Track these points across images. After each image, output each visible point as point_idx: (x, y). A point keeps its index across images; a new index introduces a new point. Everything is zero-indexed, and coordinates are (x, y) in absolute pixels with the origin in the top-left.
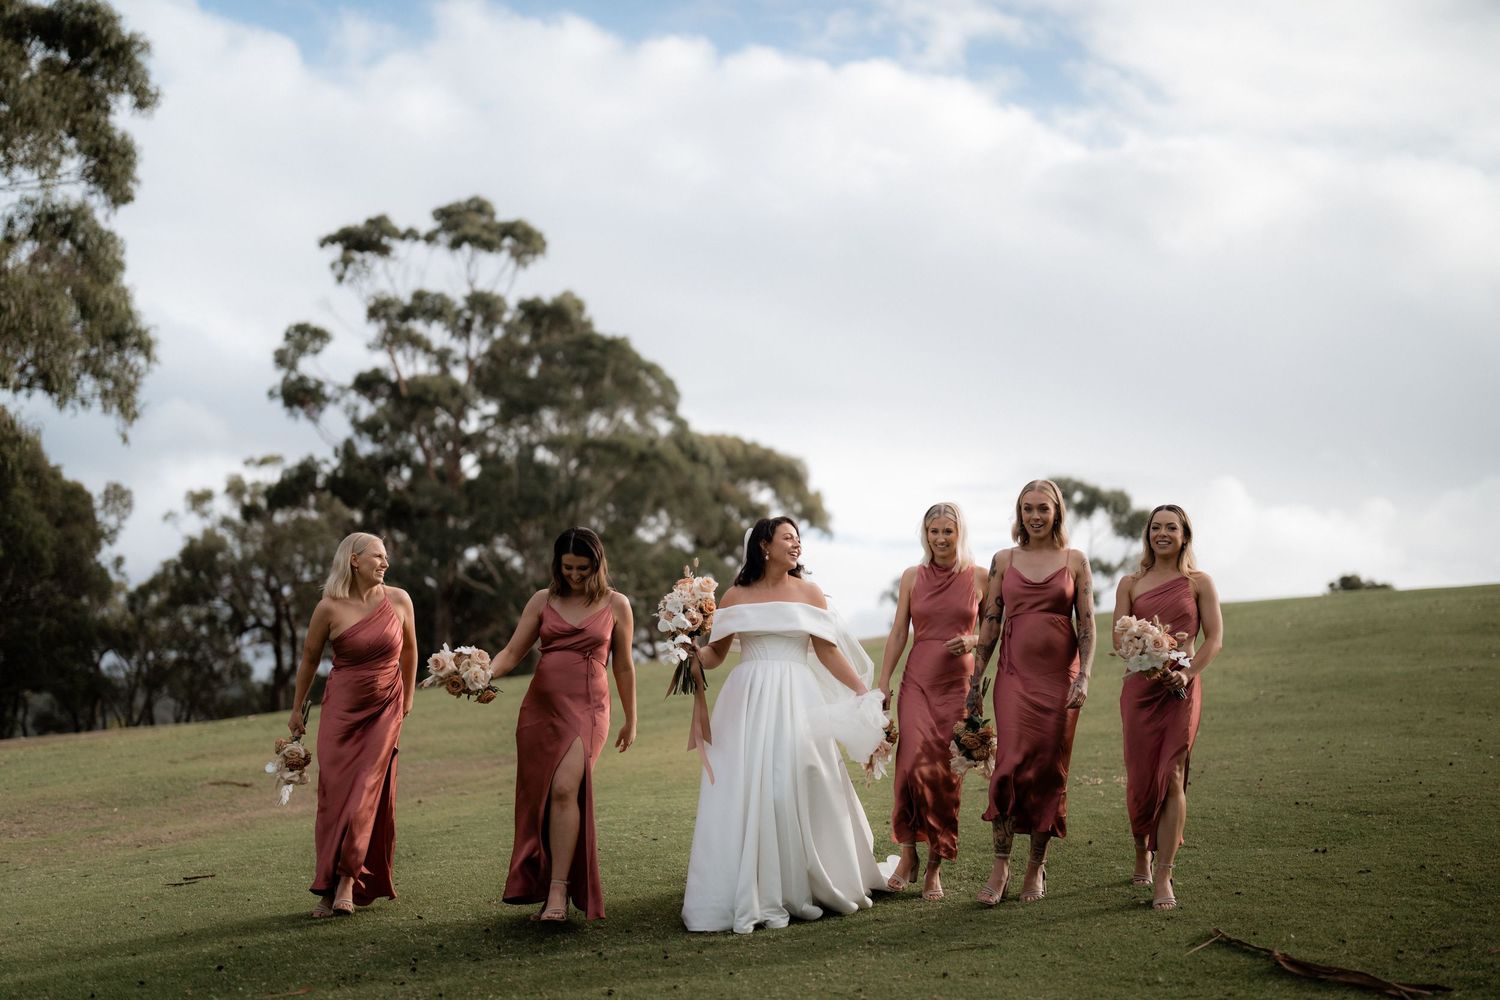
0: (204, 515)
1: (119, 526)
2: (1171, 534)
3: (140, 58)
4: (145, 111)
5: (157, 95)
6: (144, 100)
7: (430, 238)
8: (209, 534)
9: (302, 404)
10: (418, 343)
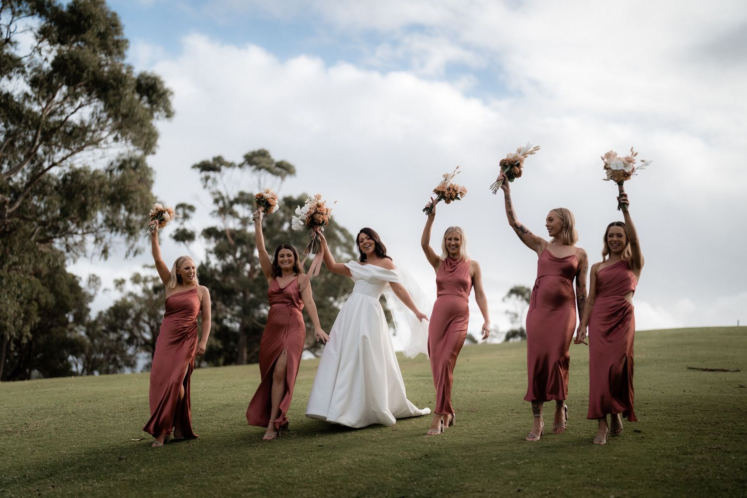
0: (121, 290)
1: (95, 294)
2: (620, 239)
3: (170, 98)
4: (170, 119)
5: (174, 113)
6: (169, 114)
7: (241, 166)
8: (124, 300)
9: (183, 241)
10: (234, 214)
